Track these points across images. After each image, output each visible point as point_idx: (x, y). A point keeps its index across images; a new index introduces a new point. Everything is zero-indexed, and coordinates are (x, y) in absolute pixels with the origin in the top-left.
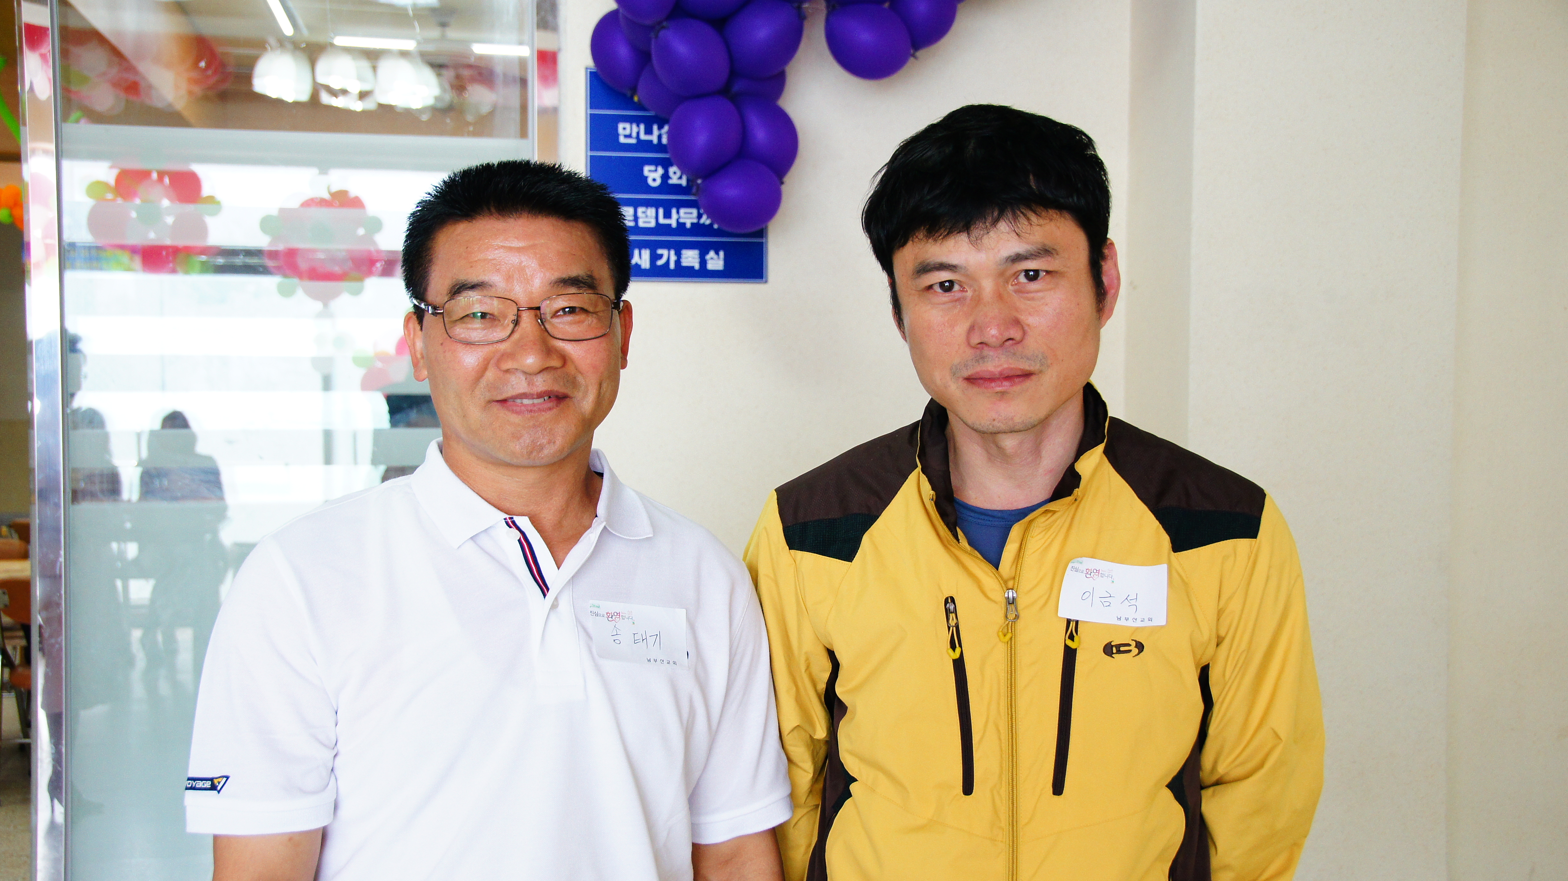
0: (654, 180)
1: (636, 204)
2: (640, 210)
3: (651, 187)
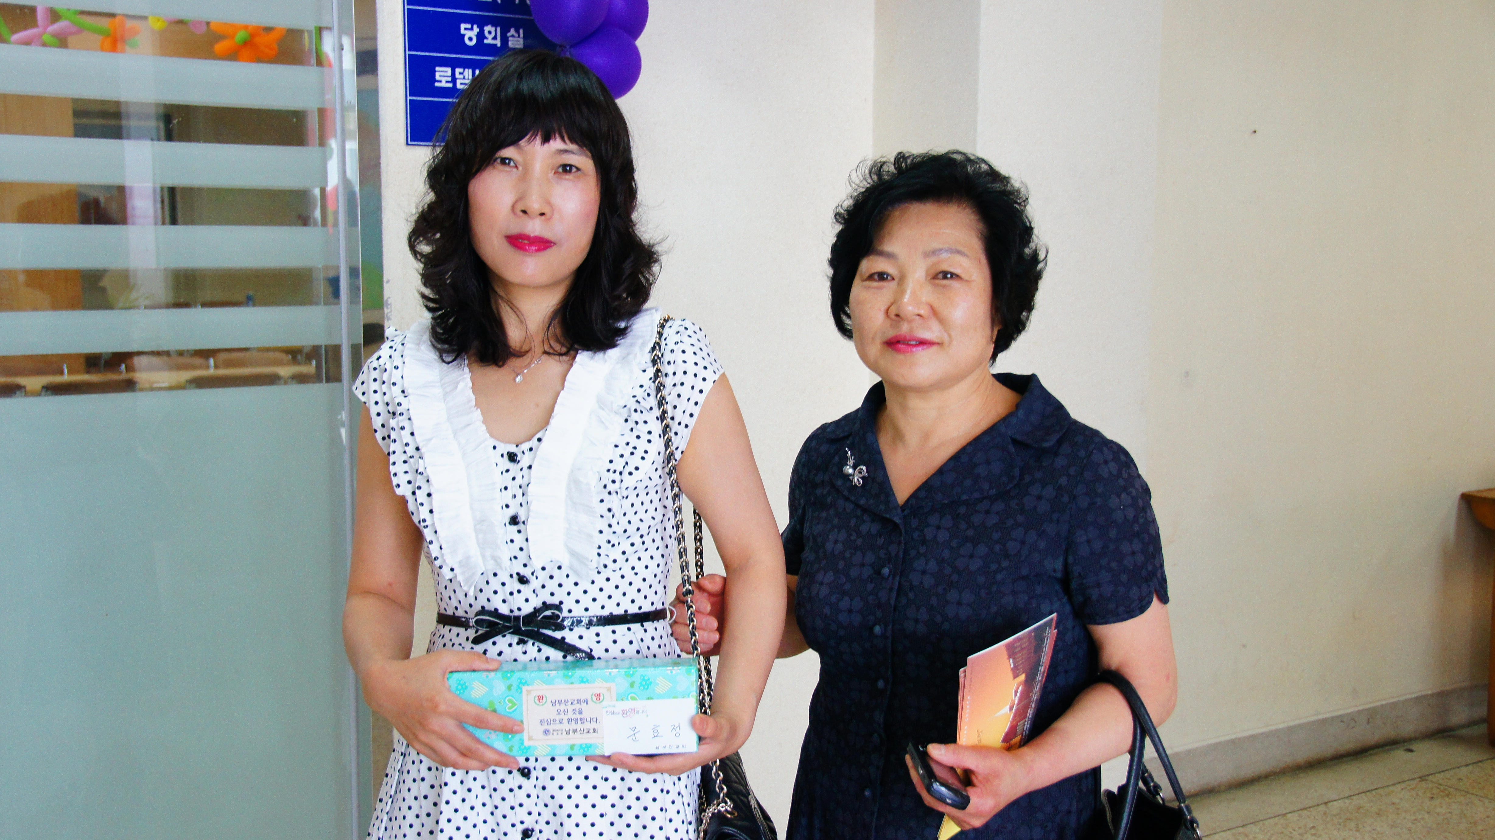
0: (470, 39)
1: (454, 64)
2: (458, 71)
3: (468, 46)
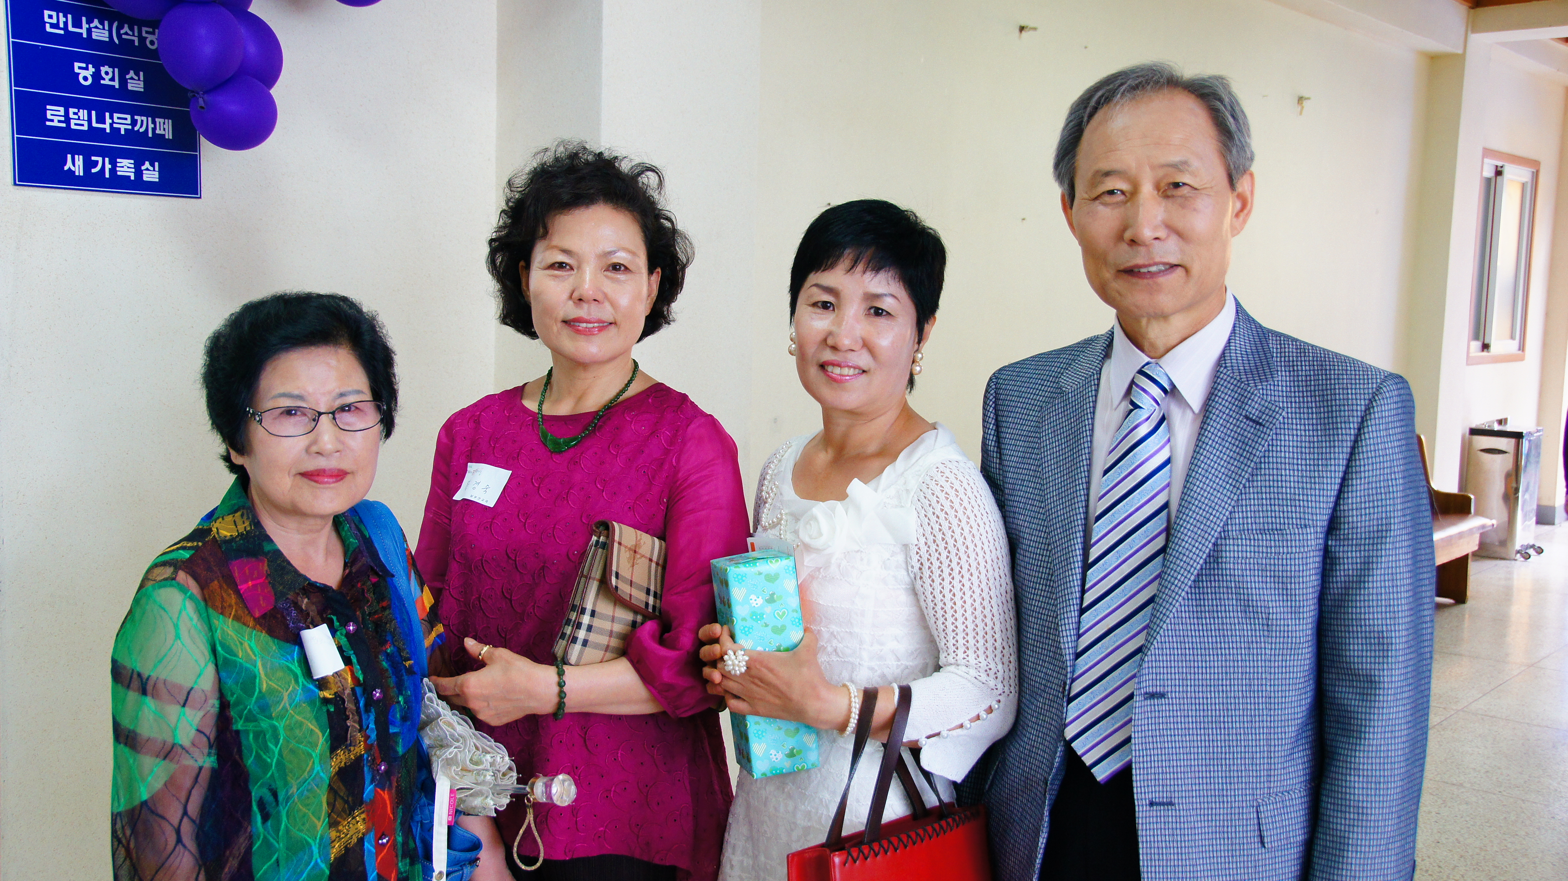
0: (85, 79)
1: (67, 104)
2: (72, 110)
3: (83, 86)
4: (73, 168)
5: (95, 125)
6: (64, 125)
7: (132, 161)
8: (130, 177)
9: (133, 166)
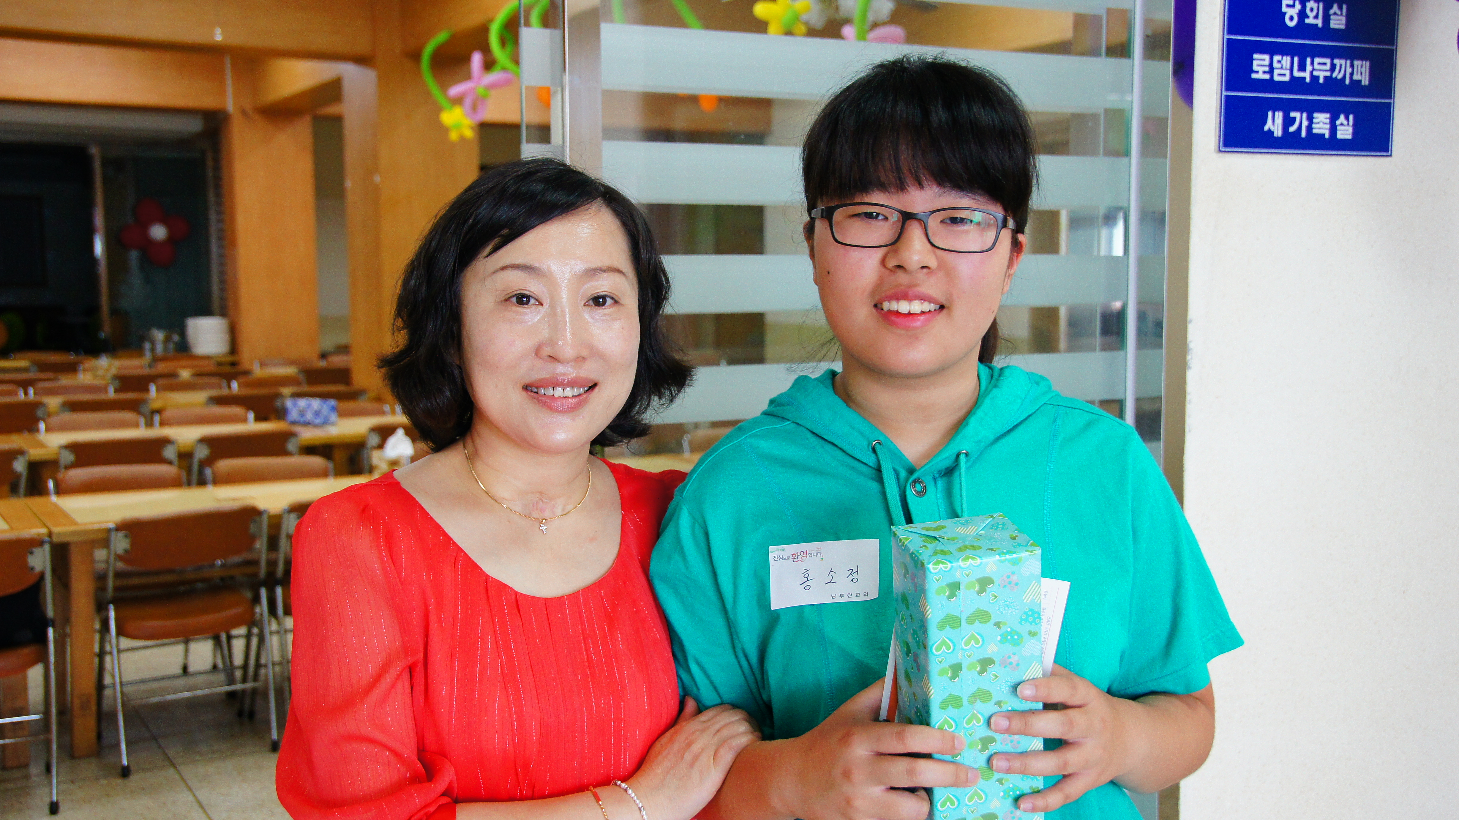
0: (1292, 18)
4: (1272, 129)
5: (1296, 74)
6: (1267, 77)
7: (1328, 115)
8: (1324, 135)
9: (1328, 121)
